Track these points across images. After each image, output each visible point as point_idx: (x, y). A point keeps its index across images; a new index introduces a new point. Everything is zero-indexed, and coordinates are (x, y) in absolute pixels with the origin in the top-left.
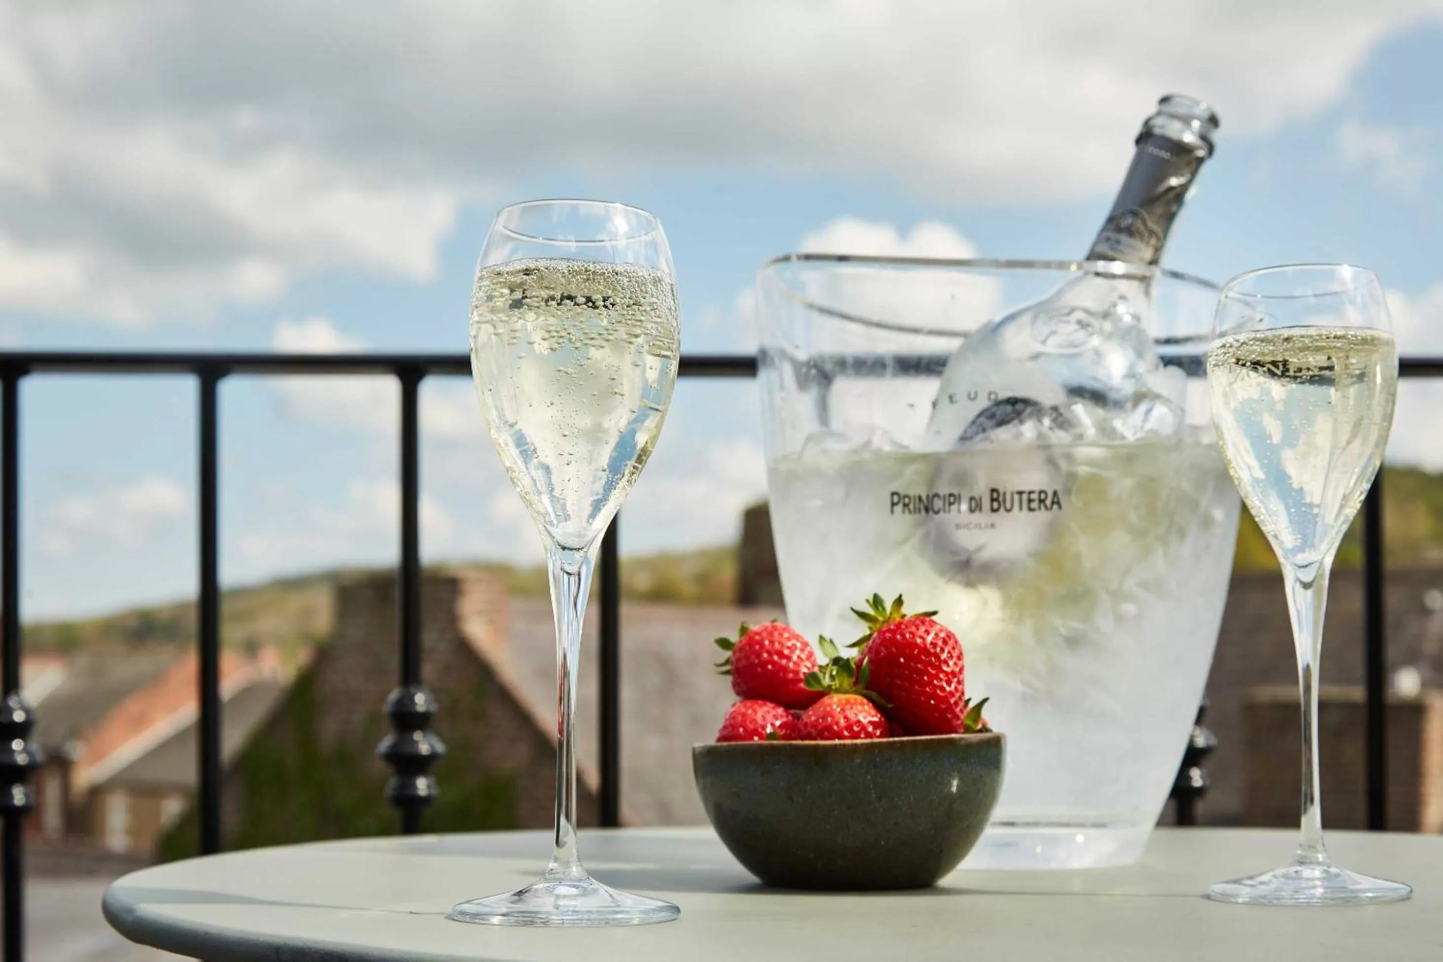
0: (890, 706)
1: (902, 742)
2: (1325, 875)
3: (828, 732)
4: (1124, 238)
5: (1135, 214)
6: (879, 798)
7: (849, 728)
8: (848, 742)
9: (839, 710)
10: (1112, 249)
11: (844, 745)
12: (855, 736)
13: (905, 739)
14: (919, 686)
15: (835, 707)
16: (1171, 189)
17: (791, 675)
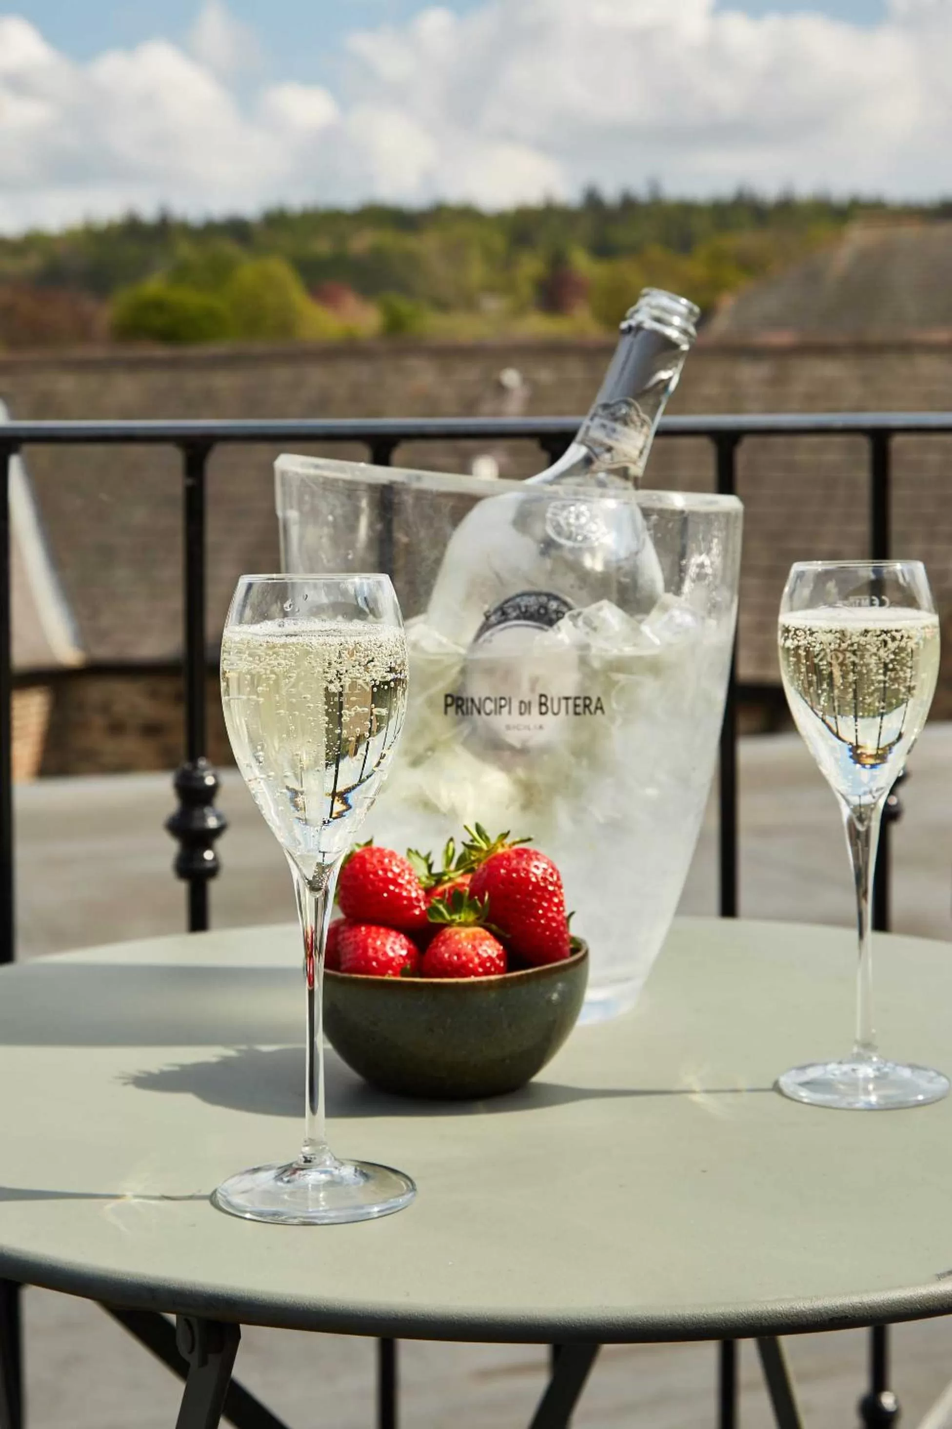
0: (508, 936)
1: (527, 975)
2: (877, 1073)
3: (462, 969)
4: (619, 426)
5: (629, 404)
6: (510, 1026)
7: (482, 964)
8: (484, 978)
9: (470, 947)
10: (608, 436)
11: (481, 982)
12: (487, 972)
13: (530, 971)
14: (535, 918)
15: (465, 944)
16: (662, 381)
17: (405, 902)
